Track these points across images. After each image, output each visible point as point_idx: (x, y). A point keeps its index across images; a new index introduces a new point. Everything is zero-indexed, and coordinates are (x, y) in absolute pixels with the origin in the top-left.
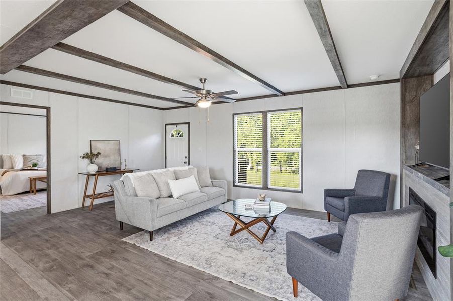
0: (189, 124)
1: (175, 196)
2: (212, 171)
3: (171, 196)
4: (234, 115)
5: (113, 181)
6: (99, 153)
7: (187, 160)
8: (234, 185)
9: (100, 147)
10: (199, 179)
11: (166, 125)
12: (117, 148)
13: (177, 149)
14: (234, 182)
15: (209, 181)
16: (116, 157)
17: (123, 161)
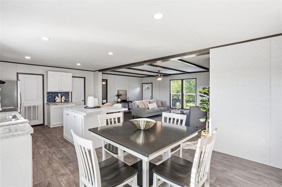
0: (152, 83)
1: (150, 108)
2: (161, 102)
3: (149, 109)
4: (170, 80)
5: (125, 105)
6: (121, 95)
7: (151, 98)
8: (170, 108)
9: (121, 93)
10: (157, 105)
11: (142, 83)
12: (125, 93)
13: (147, 94)
14: (170, 106)
15: (161, 105)
16: (126, 96)
17: (128, 97)
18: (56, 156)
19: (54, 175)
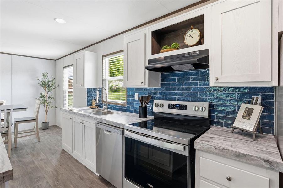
18: (47, 182)
19: (49, 159)
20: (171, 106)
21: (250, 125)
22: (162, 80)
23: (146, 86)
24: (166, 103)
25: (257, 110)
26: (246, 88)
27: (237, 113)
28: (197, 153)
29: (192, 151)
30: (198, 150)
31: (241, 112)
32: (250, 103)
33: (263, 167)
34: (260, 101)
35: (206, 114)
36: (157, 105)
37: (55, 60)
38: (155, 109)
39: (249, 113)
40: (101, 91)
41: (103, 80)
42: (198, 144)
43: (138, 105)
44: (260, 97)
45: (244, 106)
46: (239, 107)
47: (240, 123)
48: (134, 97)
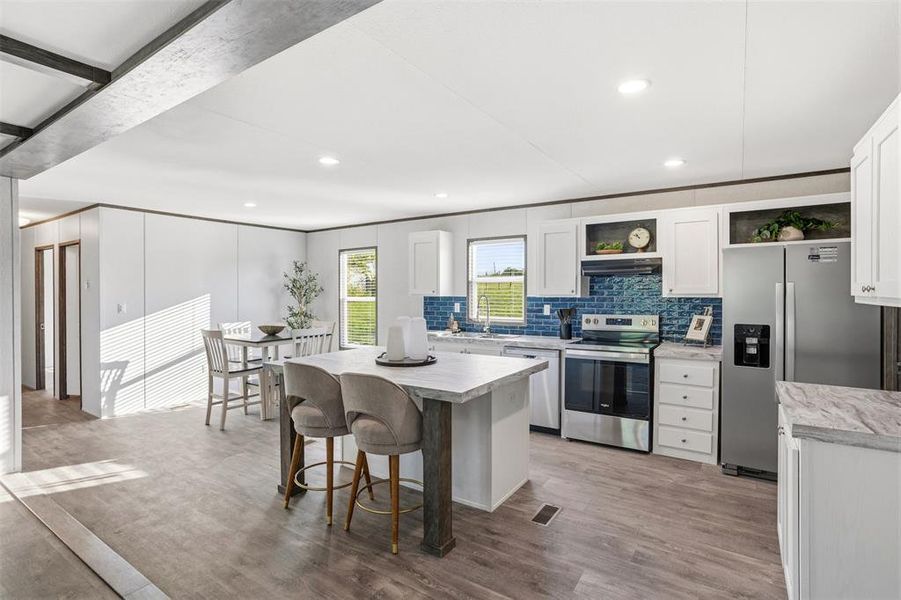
20: (609, 322)
21: (701, 335)
22: (592, 287)
23: (579, 296)
24: (602, 318)
25: (708, 320)
26: (698, 299)
27: (688, 326)
28: (656, 360)
29: (652, 359)
30: (658, 357)
31: (694, 324)
32: (702, 314)
33: (708, 360)
34: (710, 312)
35: (656, 329)
36: (588, 321)
37: (307, 232)
38: (585, 326)
39: (701, 323)
40: (464, 301)
41: (468, 282)
42: (657, 352)
43: (559, 323)
44: (711, 309)
45: (696, 318)
46: (691, 320)
47: (693, 334)
48: (541, 311)
